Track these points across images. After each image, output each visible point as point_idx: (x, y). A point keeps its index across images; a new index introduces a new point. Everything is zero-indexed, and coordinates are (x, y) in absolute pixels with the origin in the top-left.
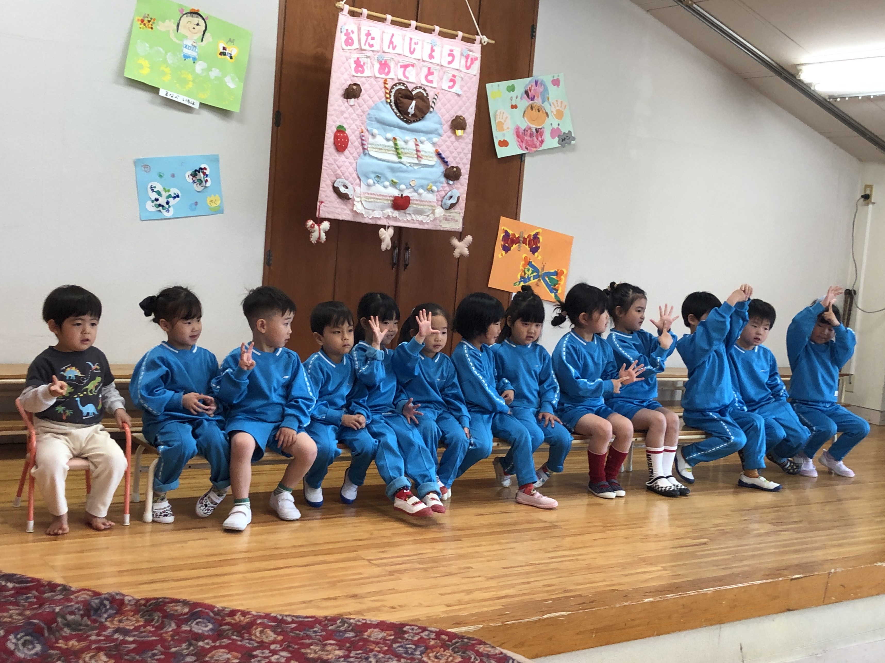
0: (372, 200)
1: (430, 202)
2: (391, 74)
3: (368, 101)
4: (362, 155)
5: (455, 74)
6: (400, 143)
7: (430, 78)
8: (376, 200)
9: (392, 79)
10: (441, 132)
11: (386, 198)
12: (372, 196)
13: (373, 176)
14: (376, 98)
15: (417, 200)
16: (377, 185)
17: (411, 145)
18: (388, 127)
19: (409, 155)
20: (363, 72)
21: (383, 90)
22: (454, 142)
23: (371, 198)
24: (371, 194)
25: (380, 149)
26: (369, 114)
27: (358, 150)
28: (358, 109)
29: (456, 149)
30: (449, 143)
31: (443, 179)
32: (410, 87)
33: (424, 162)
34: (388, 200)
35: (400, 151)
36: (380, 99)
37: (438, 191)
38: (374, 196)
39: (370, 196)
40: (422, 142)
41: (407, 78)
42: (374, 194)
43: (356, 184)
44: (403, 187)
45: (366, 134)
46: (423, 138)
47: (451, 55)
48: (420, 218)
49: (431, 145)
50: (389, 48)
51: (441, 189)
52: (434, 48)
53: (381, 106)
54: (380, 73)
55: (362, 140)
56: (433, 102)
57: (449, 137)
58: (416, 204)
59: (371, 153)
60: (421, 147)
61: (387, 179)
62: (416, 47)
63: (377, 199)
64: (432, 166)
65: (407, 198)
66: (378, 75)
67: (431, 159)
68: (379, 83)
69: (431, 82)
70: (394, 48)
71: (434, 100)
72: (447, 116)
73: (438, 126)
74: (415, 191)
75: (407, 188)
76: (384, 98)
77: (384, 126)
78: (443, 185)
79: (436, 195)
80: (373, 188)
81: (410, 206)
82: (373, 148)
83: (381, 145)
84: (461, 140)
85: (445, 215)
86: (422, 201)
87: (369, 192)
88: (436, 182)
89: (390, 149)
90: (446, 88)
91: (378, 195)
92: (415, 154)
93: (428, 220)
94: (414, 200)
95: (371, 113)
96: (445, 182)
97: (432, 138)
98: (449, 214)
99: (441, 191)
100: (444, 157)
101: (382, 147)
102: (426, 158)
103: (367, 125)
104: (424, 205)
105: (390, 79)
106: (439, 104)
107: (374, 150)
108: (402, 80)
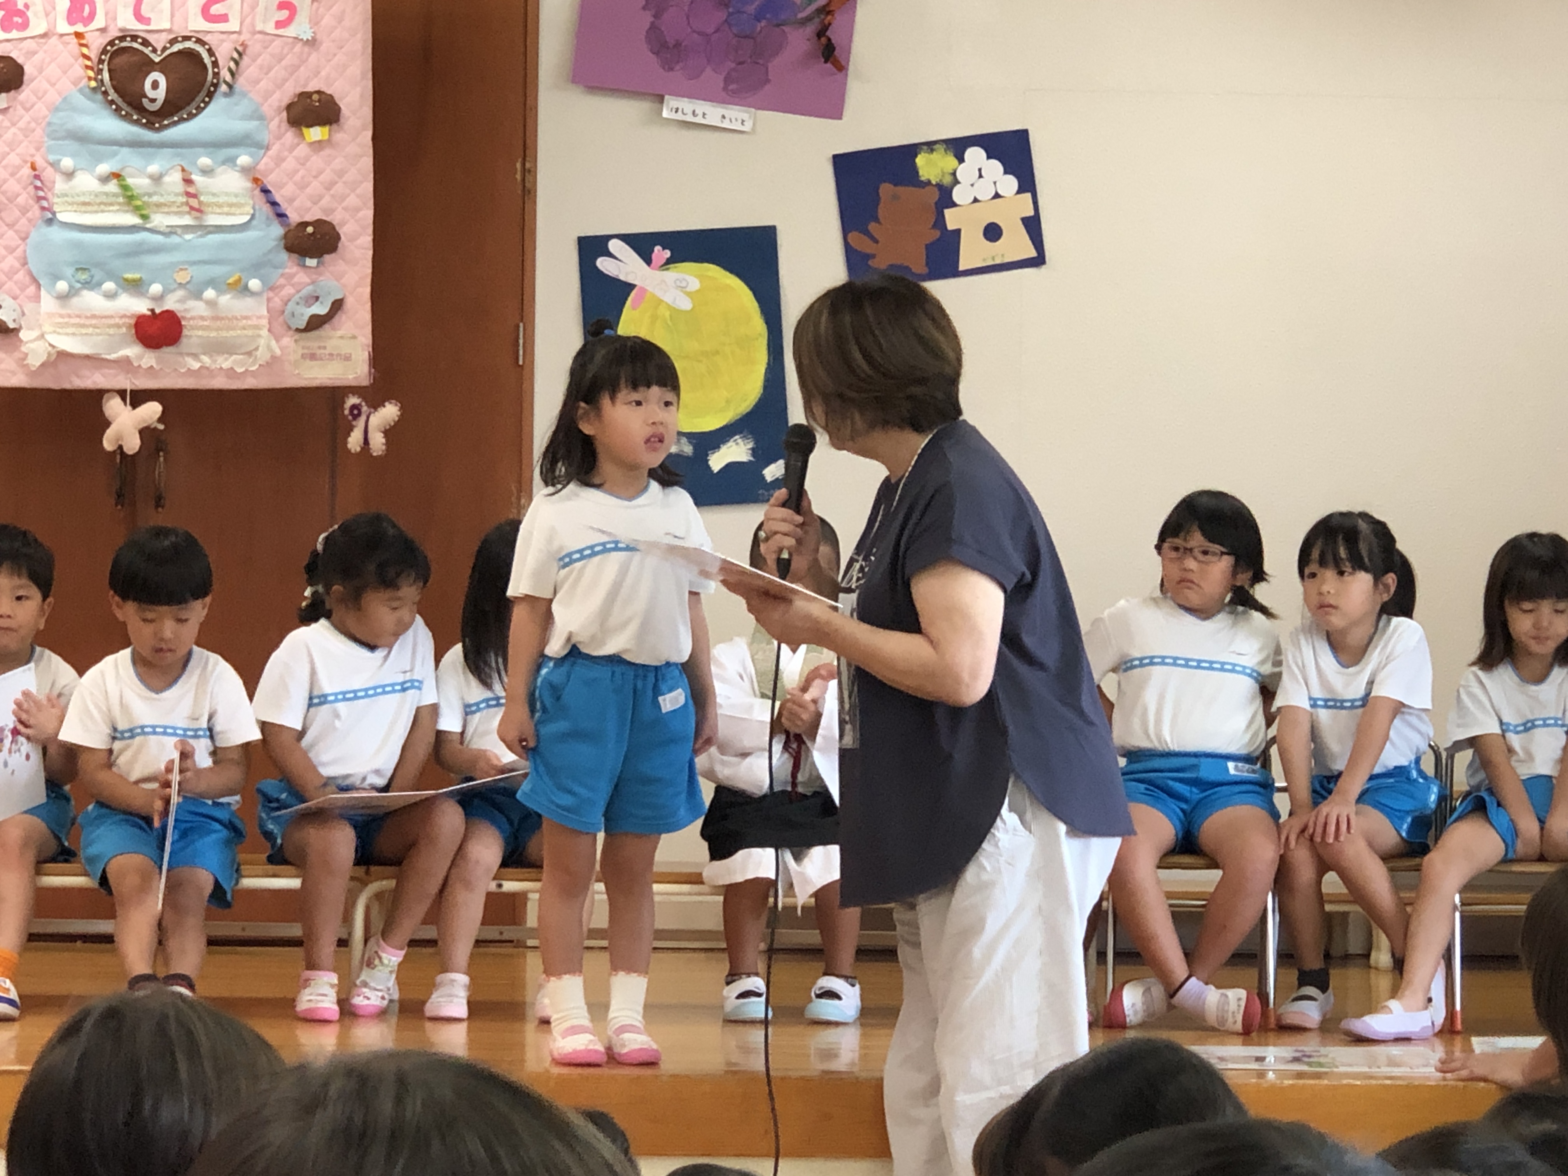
0: (73, 330)
1: (246, 318)
2: (97, 17)
3: (45, 92)
4: (40, 221)
6: (138, 182)
7: (216, 9)
8: (84, 331)
9: (103, 30)
10: (265, 137)
11: (112, 321)
12: (72, 321)
13: (67, 271)
14: (65, 84)
15: (202, 318)
16: (84, 292)
17: (172, 183)
18: (99, 148)
19: (166, 210)
20: (25, 25)
21: (79, 61)
22: (307, 159)
23: (67, 325)
24: (69, 316)
25: (88, 203)
26: (49, 124)
27: (29, 215)
28: (21, 118)
29: (316, 177)
30: (292, 163)
31: (284, 256)
32: (159, 41)
33: (212, 220)
34: (118, 326)
35: (141, 202)
36: (75, 84)
37: (268, 289)
38: (77, 320)
39: (66, 320)
40: (206, 172)
41: (146, 21)
42: (80, 316)
43: (29, 298)
44: (155, 289)
45: (48, 173)
46: (205, 161)
48: (225, 362)
49: (235, 176)
51: (282, 281)
53: (81, 101)
54: (71, 21)
55: (37, 188)
56: (230, 70)
57: (292, 149)
58: (202, 328)
59: (60, 216)
60: (201, 184)
61: (108, 276)
63: (83, 326)
64: (243, 227)
65: (173, 315)
66: (64, 28)
67: (233, 210)
68: (70, 46)
69: (220, 19)
72: (277, 95)
73: (251, 125)
74: (194, 295)
75: (166, 291)
76: (86, 79)
77: (92, 148)
78: (287, 270)
79: (269, 300)
80: (75, 301)
81: (185, 332)
82: (70, 204)
83: (84, 194)
84: (327, 151)
85: (308, 348)
86: (222, 319)
87: (63, 312)
88: (257, 268)
89: (113, 199)
90: (270, 28)
91: (87, 317)
92: (182, 204)
93: (253, 363)
94: (192, 318)
95: (55, 121)
96: (290, 264)
97: (237, 157)
98: (322, 344)
99: (282, 287)
100: (278, 198)
101: (87, 200)
102: (218, 210)
103: (50, 150)
104: (229, 329)
105: (98, 30)
106: (250, 70)
107: (69, 208)
108: (128, 27)
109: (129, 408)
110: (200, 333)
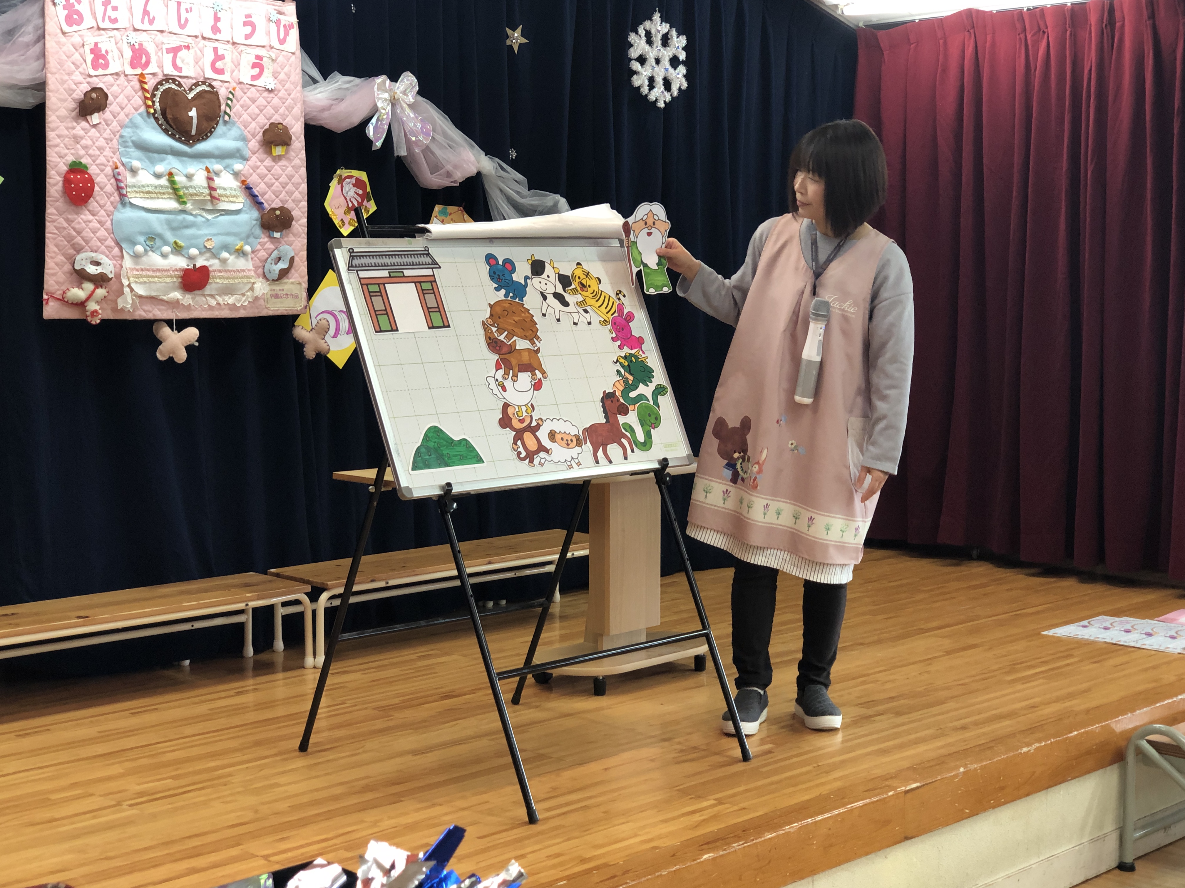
0: (145, 279)
1: (243, 271)
2: (151, 64)
3: (118, 114)
4: (119, 205)
5: (260, 54)
6: (180, 179)
7: (219, 65)
8: (152, 280)
9: (154, 74)
10: (247, 153)
11: (169, 274)
12: (144, 273)
13: (142, 239)
14: (130, 109)
15: (220, 271)
16: (150, 253)
17: (200, 180)
18: (156, 155)
19: (198, 198)
20: (106, 66)
21: (140, 93)
22: (273, 167)
23: (142, 276)
24: (142, 270)
25: (149, 192)
26: (121, 136)
27: (112, 199)
28: (105, 130)
29: (277, 179)
30: (262, 170)
31: (260, 232)
32: (186, 84)
33: (223, 205)
34: (171, 277)
35: (181, 193)
36: (136, 110)
37: (253, 252)
38: (148, 273)
40: (217, 174)
41: (179, 69)
42: (148, 270)
44: (194, 251)
45: (123, 170)
46: (218, 167)
47: (249, 23)
48: (230, 300)
49: (231, 177)
50: (143, 23)
51: (259, 247)
52: (219, 15)
53: (140, 122)
54: (133, 66)
55: (117, 181)
56: (227, 105)
57: (262, 161)
58: (220, 278)
59: (132, 201)
60: (218, 182)
61: (166, 243)
62: (189, 16)
63: (151, 277)
64: (238, 212)
65: (204, 270)
66: (129, 71)
67: (234, 199)
68: (132, 83)
69: (221, 72)
70: (151, 22)
71: (229, 102)
72: (253, 125)
73: (239, 144)
74: (215, 256)
75: (201, 253)
76: (144, 107)
77: (151, 154)
78: (262, 240)
79: (252, 258)
80: (144, 259)
81: (210, 281)
82: (137, 192)
83: (148, 186)
84: (283, 162)
85: (274, 290)
86: (229, 271)
87: (138, 267)
88: (247, 238)
89: (164, 191)
90: (247, 80)
91: (154, 271)
92: (208, 195)
93: (244, 301)
94: (214, 271)
95: (124, 134)
96: (263, 236)
97: (233, 165)
98: (281, 288)
99: (259, 250)
100: (257, 193)
101: (150, 190)
102: (226, 199)
103: (122, 154)
104: (234, 278)
105: (151, 74)
106: (237, 107)
107: (138, 195)
108: (170, 73)
109: (176, 332)
110: (218, 281)
